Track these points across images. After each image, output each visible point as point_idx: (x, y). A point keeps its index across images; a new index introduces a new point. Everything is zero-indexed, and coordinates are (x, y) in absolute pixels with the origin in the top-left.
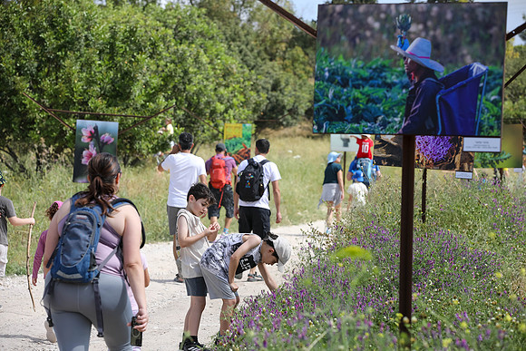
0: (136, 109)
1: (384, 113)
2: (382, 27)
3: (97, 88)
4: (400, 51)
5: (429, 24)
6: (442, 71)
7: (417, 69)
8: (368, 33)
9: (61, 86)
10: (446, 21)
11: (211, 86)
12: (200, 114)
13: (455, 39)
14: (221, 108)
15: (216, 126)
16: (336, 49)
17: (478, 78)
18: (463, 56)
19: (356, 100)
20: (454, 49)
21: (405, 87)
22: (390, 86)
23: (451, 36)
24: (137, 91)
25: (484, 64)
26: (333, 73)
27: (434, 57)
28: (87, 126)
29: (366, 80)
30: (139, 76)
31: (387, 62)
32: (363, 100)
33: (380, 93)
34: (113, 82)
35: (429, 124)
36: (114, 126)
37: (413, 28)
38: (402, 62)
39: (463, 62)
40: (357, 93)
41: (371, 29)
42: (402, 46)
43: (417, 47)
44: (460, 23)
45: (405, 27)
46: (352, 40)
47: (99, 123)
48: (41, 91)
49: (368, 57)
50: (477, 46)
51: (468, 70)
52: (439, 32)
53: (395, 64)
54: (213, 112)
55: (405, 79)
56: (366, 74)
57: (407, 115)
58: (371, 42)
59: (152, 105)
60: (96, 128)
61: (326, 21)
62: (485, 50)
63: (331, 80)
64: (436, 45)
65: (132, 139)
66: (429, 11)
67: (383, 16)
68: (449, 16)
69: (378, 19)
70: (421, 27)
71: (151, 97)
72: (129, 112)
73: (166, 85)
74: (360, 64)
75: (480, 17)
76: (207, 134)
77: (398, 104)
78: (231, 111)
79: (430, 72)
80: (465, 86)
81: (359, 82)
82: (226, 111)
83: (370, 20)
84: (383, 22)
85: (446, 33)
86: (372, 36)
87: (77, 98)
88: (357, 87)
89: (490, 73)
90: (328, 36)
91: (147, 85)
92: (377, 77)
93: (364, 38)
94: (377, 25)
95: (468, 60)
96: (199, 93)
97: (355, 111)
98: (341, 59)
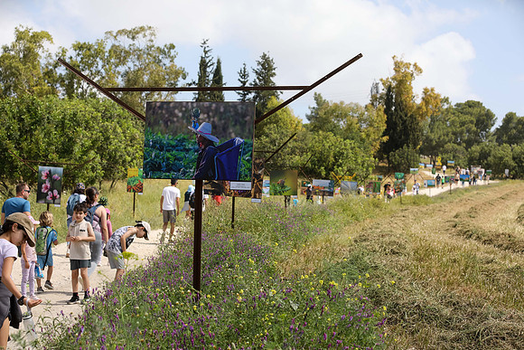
0: (76, 160)
1: (184, 166)
2: (183, 115)
3: (54, 147)
4: (194, 130)
5: (211, 114)
6: (218, 142)
7: (204, 141)
8: (175, 119)
9: (33, 146)
10: (221, 113)
11: (123, 146)
12: (116, 162)
13: (225, 123)
14: (129, 159)
15: (126, 170)
16: (156, 128)
17: (239, 146)
18: (230, 133)
19: (168, 159)
20: (225, 129)
21: (196, 151)
22: (188, 150)
23: (223, 122)
24: (77, 149)
25: (242, 138)
26: (155, 142)
27: (213, 134)
28: (44, 170)
29: (173, 147)
30: (78, 141)
31: (185, 137)
32: (172, 159)
33: (182, 154)
34: (63, 144)
35: (210, 173)
36: (60, 170)
37: (201, 117)
38: (195, 136)
39: (230, 137)
40: (168, 155)
41: (177, 117)
42: (194, 127)
43: (204, 127)
44: (228, 114)
45: (197, 116)
46: (166, 123)
47: (52, 168)
48: (22, 149)
49: (175, 134)
50: (238, 127)
51: (233, 141)
52: (216, 119)
53: (191, 138)
54: (124, 161)
55: (197, 147)
56: (174, 143)
57: (197, 168)
58: (177, 124)
59: (85, 157)
60: (50, 171)
61: (151, 112)
62: (243, 130)
63: (153, 147)
64: (214, 127)
65: (74, 177)
66: (211, 106)
67: (184, 109)
68: (222, 110)
69: (181, 111)
70: (206, 116)
71: (85, 153)
72: (72, 162)
73: (94, 146)
74: (171, 137)
75: (240, 111)
76: (121, 174)
77: (193, 161)
78: (134, 161)
79: (211, 143)
80: (232, 151)
81: (170, 148)
82: (132, 161)
83: (176, 111)
84: (184, 113)
85: (220, 119)
86: (178, 121)
87: (42, 153)
88: (168, 151)
89: (246, 143)
90: (152, 121)
91: (82, 145)
92: (180, 145)
93: (173, 122)
94: (180, 114)
95: (233, 135)
96: (116, 150)
97: (167, 165)
98: (159, 135)
